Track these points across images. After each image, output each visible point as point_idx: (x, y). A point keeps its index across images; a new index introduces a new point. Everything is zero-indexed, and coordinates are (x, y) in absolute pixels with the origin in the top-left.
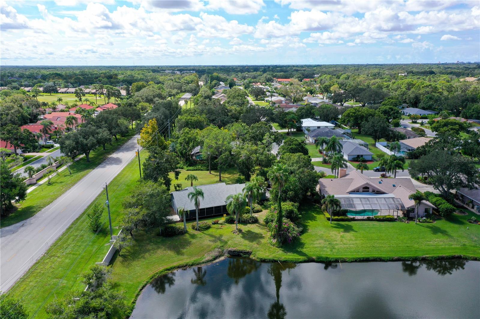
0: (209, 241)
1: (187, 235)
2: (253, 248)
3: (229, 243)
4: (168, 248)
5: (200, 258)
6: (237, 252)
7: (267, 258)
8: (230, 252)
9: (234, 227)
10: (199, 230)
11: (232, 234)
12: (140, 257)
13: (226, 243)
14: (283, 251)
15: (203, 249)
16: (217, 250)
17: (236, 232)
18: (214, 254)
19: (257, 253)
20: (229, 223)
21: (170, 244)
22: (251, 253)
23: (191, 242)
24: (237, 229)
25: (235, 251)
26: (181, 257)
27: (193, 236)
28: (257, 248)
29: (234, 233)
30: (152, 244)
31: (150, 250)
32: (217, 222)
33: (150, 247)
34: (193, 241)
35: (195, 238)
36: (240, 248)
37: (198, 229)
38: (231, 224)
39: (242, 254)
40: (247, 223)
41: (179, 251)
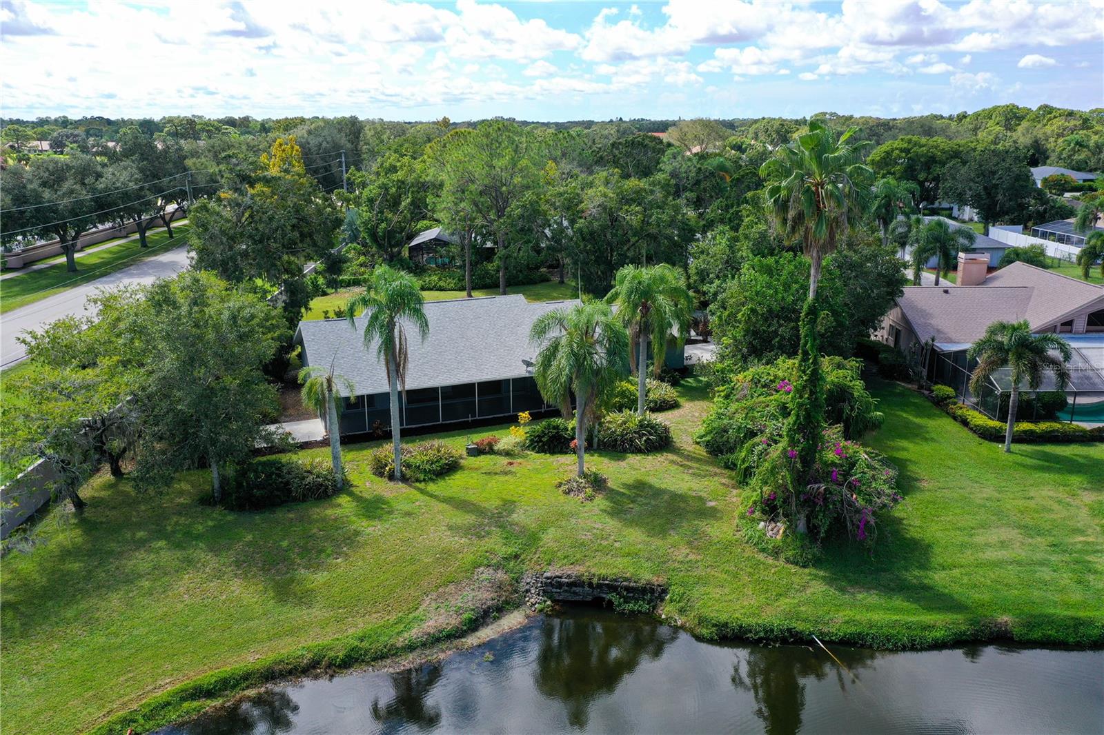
0: (450, 528)
1: (344, 500)
2: (670, 565)
3: (549, 538)
4: (238, 564)
5: (393, 618)
6: (590, 585)
7: (752, 621)
8: (551, 587)
9: (566, 465)
10: (404, 479)
11: (562, 498)
12: (70, 614)
13: (532, 539)
14: (829, 581)
15: (416, 573)
16: (485, 574)
17: (580, 489)
18: (475, 596)
19: (695, 592)
20: (542, 450)
21: (249, 544)
22: (665, 591)
23: (357, 533)
24: (583, 475)
25: (576, 583)
26: (293, 614)
27: (373, 508)
28: (692, 565)
29: (567, 493)
30: (162, 543)
31: (140, 576)
32: (490, 445)
33: (141, 561)
34: (370, 530)
35: (379, 518)
36: (606, 565)
37: (398, 474)
38: (553, 452)
39: (614, 598)
40: (625, 451)
41: (292, 580)
